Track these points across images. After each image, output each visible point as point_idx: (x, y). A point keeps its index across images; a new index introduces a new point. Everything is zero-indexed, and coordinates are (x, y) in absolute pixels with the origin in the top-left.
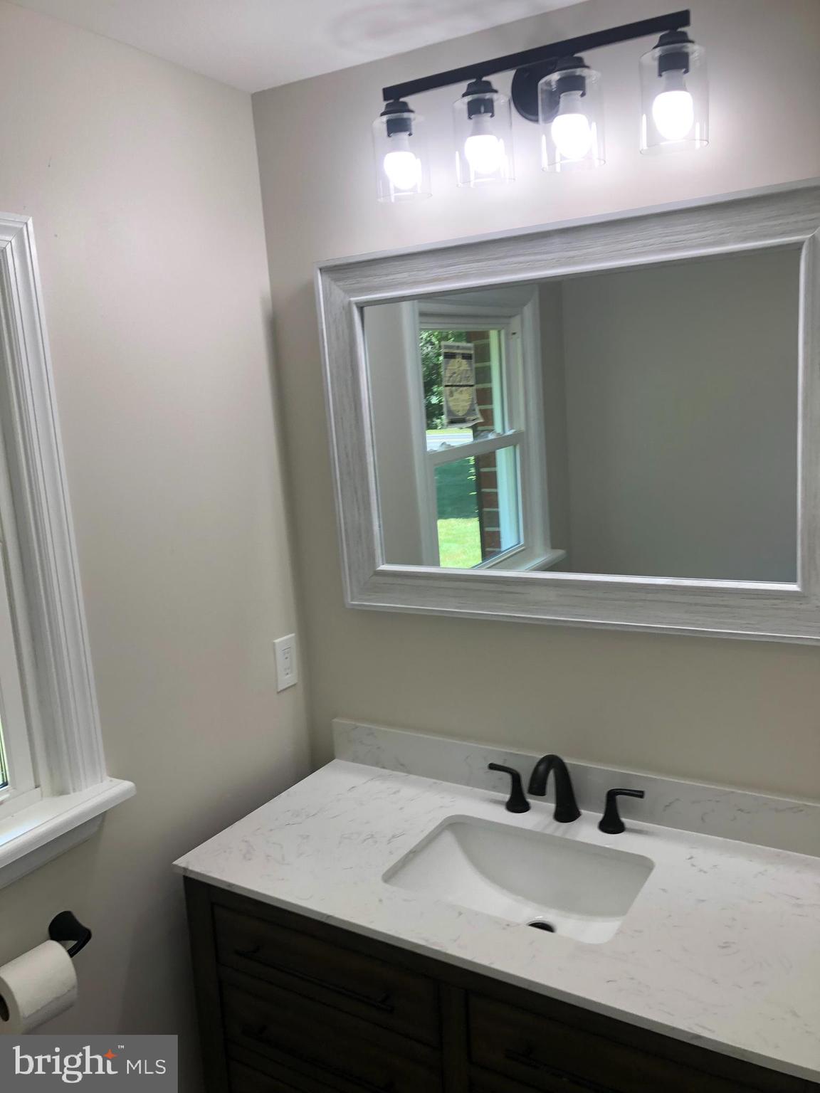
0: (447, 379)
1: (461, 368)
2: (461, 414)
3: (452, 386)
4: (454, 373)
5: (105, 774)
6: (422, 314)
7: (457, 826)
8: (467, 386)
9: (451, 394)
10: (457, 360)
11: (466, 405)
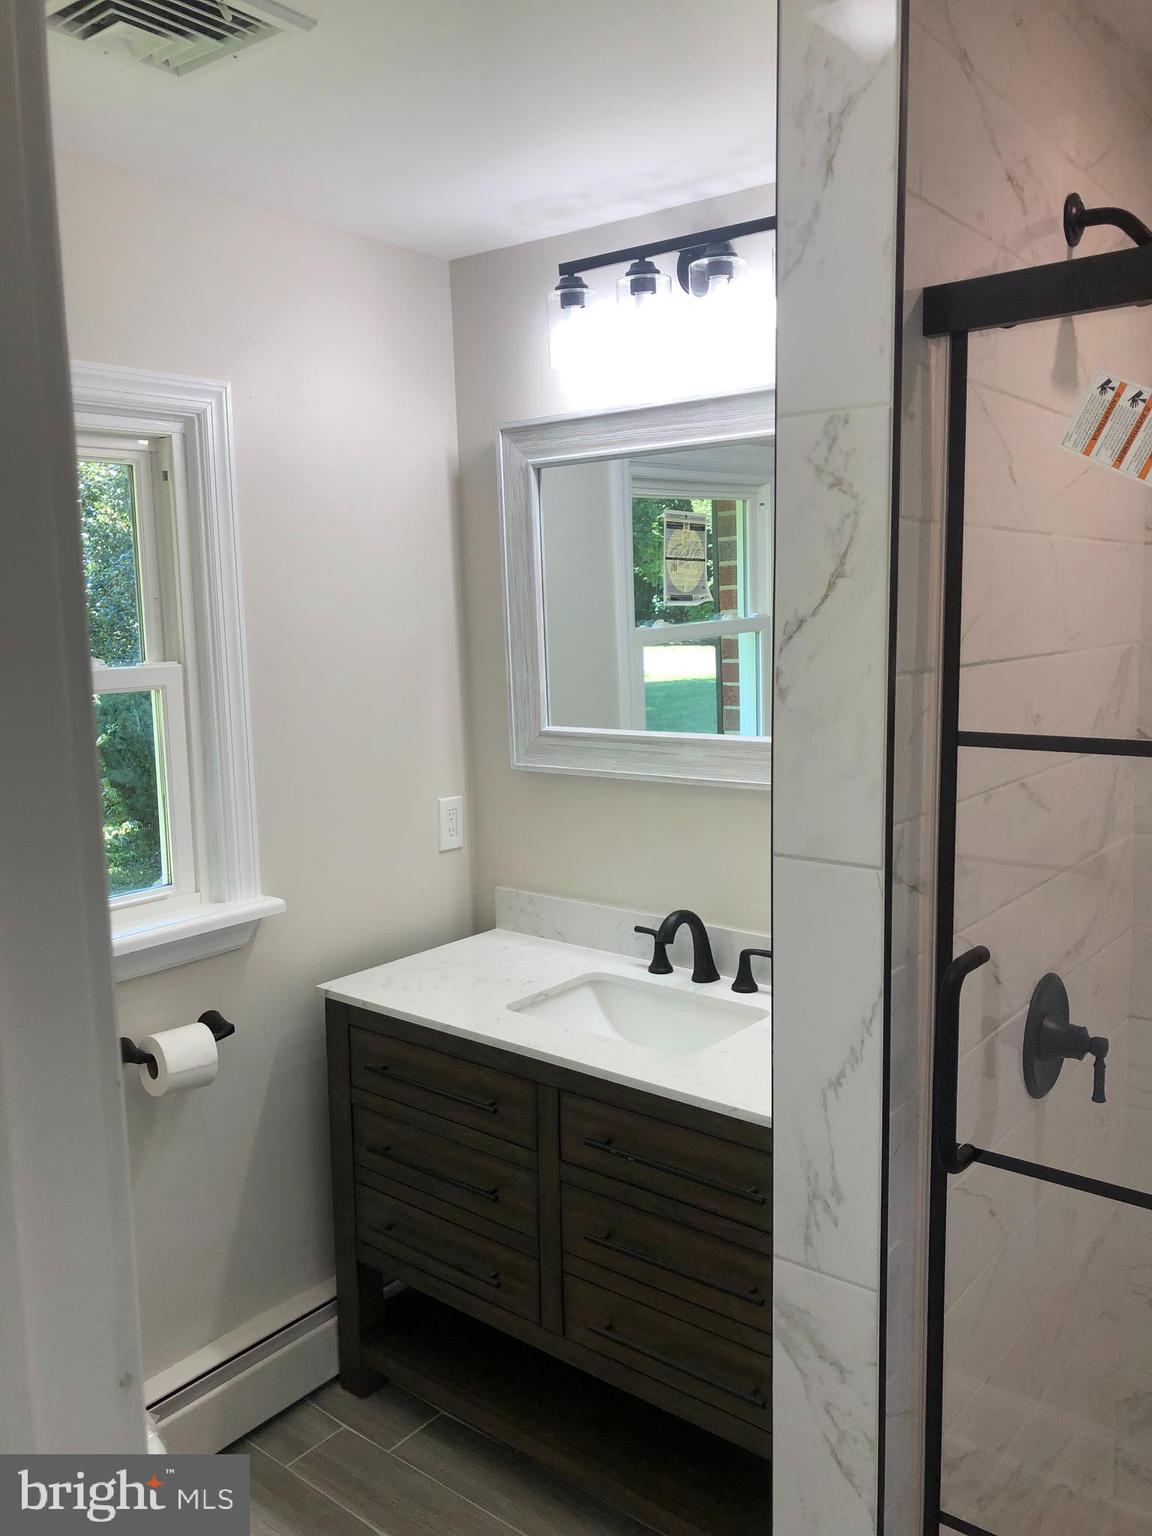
0: (669, 550)
1: (689, 540)
2: (686, 591)
3: (675, 559)
4: (680, 544)
5: (259, 891)
6: (635, 478)
7: (597, 983)
8: (694, 560)
9: (675, 567)
10: (684, 530)
11: (695, 583)
